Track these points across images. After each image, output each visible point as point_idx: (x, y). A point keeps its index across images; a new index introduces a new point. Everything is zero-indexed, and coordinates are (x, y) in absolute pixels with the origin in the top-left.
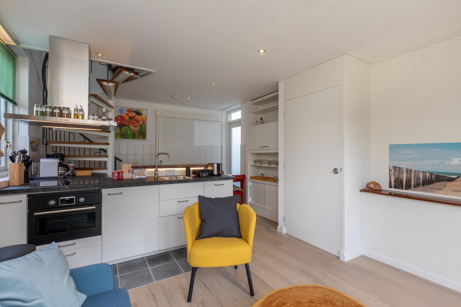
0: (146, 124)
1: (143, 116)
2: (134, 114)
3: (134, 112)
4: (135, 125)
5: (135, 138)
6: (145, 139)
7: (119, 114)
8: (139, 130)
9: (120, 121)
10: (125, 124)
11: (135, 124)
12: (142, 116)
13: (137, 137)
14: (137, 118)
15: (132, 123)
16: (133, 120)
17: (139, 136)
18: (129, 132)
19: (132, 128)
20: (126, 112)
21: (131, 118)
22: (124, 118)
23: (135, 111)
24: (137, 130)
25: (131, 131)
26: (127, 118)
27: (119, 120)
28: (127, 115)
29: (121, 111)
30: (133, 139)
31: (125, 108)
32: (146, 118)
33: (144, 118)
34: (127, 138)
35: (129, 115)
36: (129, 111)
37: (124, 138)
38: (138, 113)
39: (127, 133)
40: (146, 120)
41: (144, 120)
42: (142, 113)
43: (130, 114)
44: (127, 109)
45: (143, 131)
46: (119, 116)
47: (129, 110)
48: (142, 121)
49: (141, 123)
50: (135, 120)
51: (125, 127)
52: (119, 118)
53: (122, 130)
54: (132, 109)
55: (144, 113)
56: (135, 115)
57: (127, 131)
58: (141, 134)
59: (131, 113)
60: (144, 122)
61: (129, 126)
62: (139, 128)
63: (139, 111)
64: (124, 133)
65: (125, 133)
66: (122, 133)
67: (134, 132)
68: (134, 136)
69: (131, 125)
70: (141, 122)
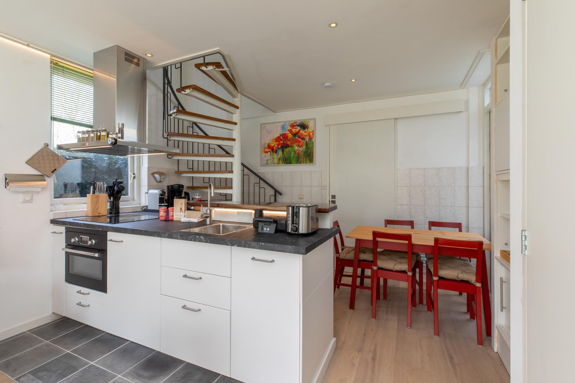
0: (313, 140)
1: (310, 130)
2: (299, 128)
3: (298, 126)
4: (300, 144)
5: (300, 163)
6: (313, 163)
7: (282, 132)
8: (304, 150)
9: (282, 142)
10: (288, 145)
11: (299, 142)
12: (308, 130)
13: (301, 160)
14: (302, 134)
15: (297, 141)
16: (297, 138)
17: (304, 160)
18: (293, 154)
19: (296, 148)
20: (289, 128)
21: (295, 135)
22: (287, 137)
23: (300, 124)
24: (302, 150)
25: (295, 153)
26: (290, 136)
27: (281, 140)
28: (290, 132)
29: (283, 127)
30: (297, 163)
31: (287, 123)
32: (313, 131)
33: (311, 132)
34: (290, 163)
35: (292, 132)
36: (293, 126)
37: (287, 163)
38: (304, 126)
39: (290, 157)
40: (313, 134)
41: (311, 134)
42: (308, 125)
43: (294, 130)
44: (290, 124)
45: (309, 151)
46: (281, 135)
47: (293, 124)
48: (308, 137)
49: (306, 141)
50: (299, 137)
51: (288, 148)
52: (281, 138)
53: (285, 153)
54: (296, 123)
55: (311, 125)
56: (300, 130)
57: (291, 154)
58: (308, 156)
59: (295, 128)
60: (311, 138)
61: (292, 147)
62: (304, 147)
63: (305, 123)
64: (286, 156)
65: (288, 156)
66: (285, 156)
67: (298, 154)
68: (298, 161)
69: (294, 145)
70: (307, 139)
